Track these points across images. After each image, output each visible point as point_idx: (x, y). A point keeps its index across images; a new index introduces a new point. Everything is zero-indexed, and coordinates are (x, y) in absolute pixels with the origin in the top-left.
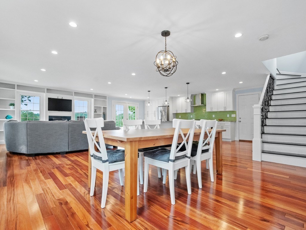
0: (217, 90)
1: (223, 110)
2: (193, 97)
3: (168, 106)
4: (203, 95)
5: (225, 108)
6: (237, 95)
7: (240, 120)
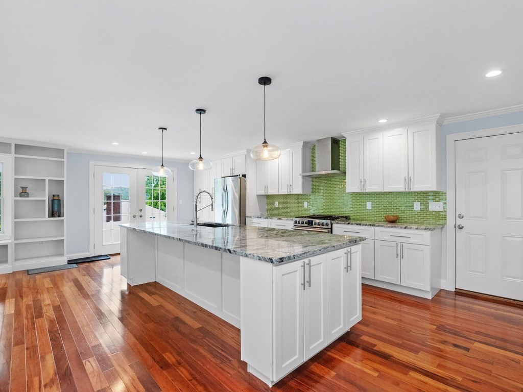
0: (383, 121)
1: (400, 188)
2: (310, 149)
3: (244, 176)
4: (336, 144)
5: (408, 180)
6: (450, 139)
7: (459, 222)
